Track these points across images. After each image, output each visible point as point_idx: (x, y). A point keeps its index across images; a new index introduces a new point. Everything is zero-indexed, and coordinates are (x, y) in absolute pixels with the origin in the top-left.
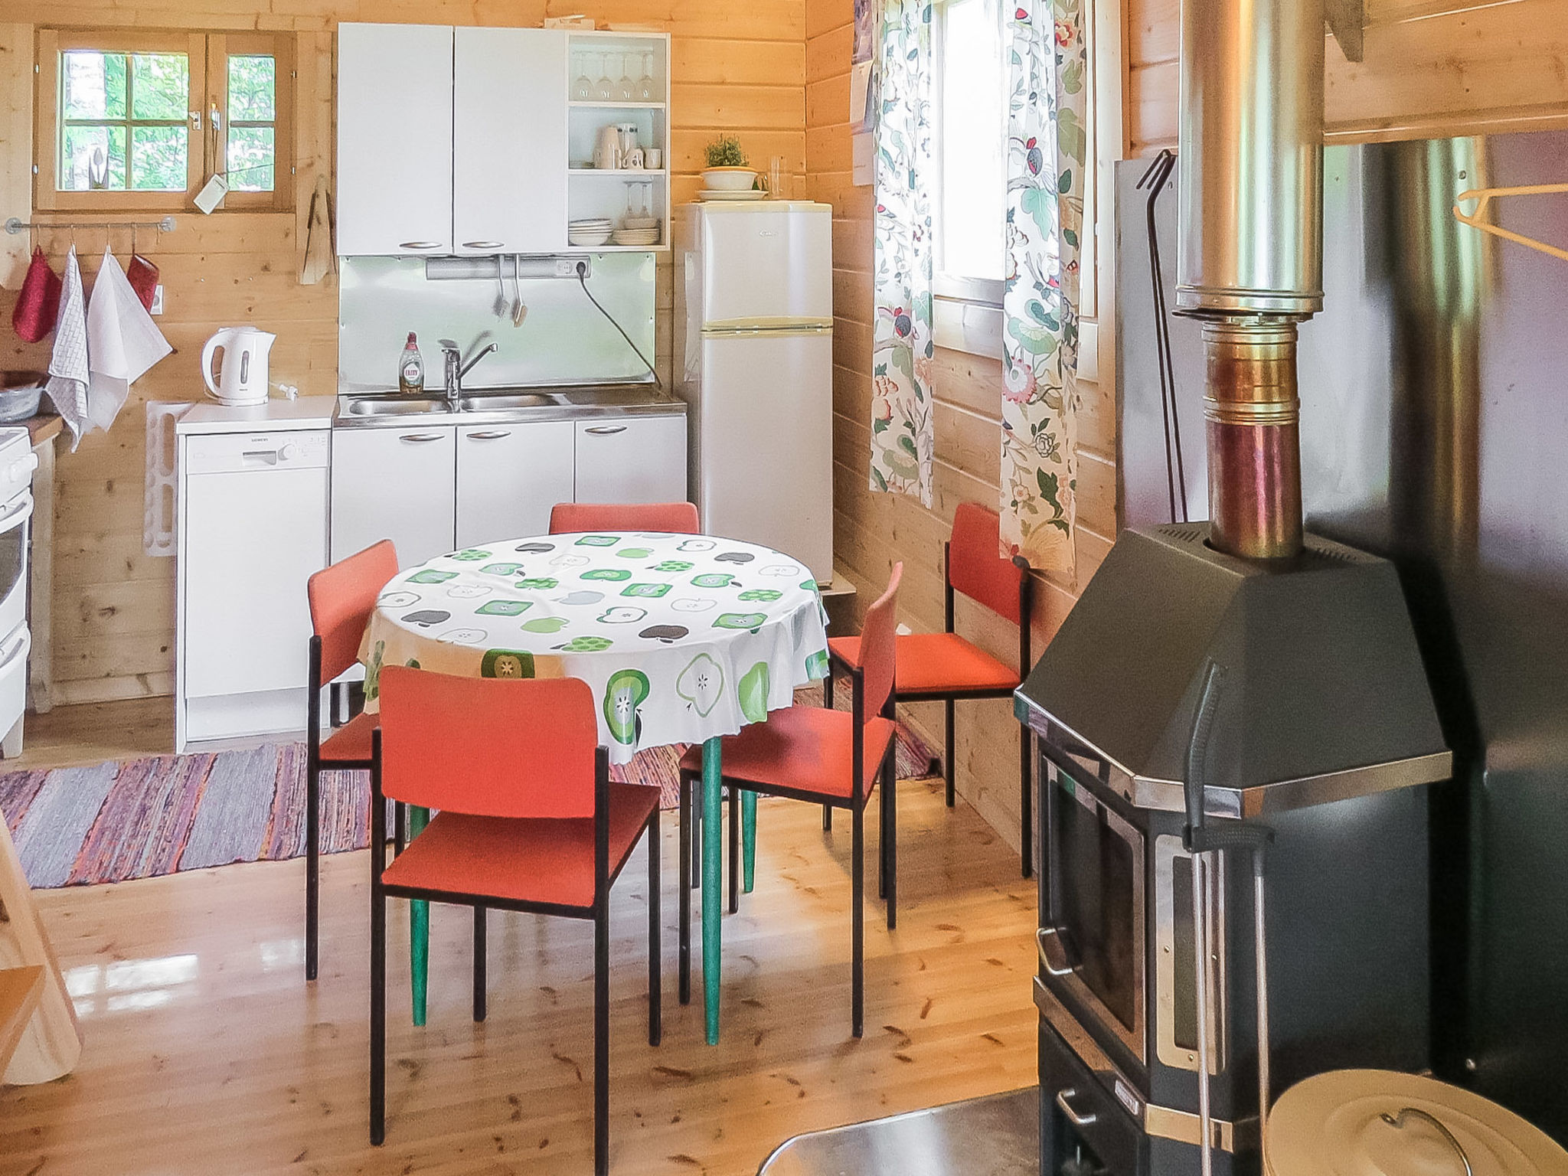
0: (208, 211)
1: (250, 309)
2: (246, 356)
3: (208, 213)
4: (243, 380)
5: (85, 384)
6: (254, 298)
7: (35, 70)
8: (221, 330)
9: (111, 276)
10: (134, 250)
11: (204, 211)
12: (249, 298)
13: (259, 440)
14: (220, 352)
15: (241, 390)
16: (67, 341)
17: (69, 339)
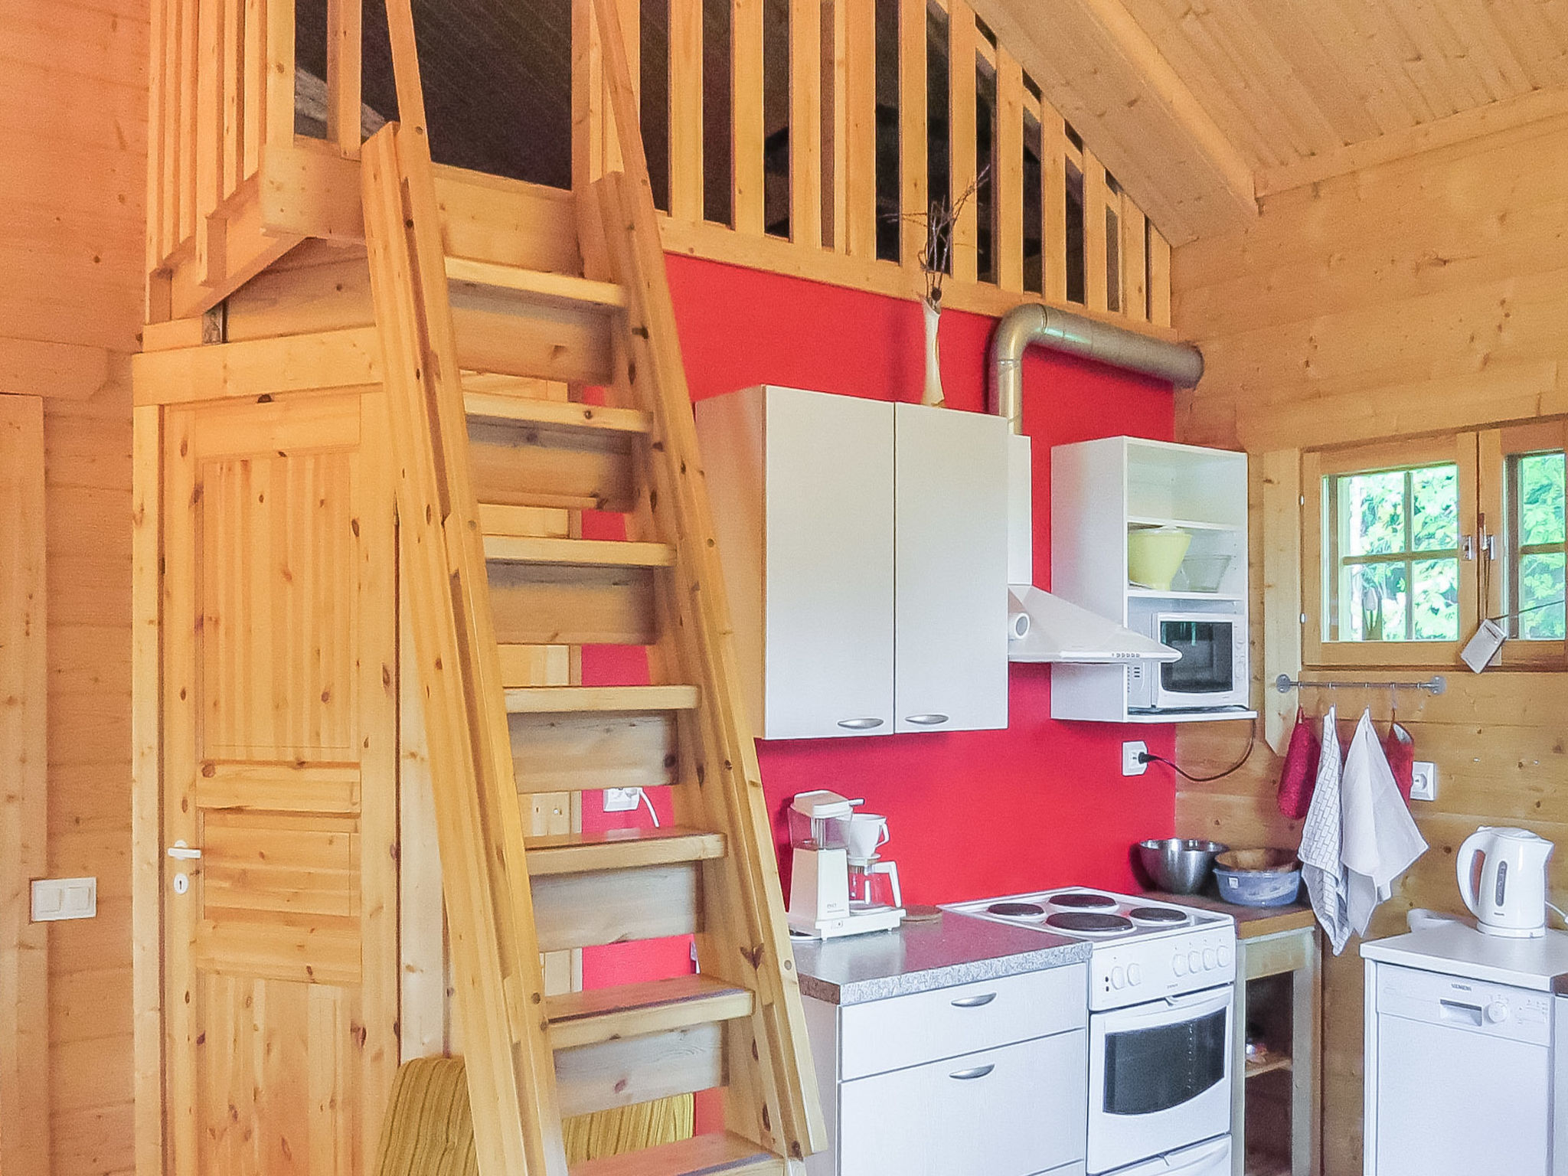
0: (1478, 668)
1: (1538, 804)
2: (1503, 868)
3: (1478, 672)
4: (1500, 901)
5: (1337, 879)
6: (1542, 791)
7: (1300, 503)
8: (1481, 828)
9: (1366, 744)
10: (1393, 718)
11: (1474, 669)
12: (1537, 790)
13: (1460, 987)
14: (1480, 858)
15: (1496, 914)
16: (1316, 822)
17: (1318, 820)
